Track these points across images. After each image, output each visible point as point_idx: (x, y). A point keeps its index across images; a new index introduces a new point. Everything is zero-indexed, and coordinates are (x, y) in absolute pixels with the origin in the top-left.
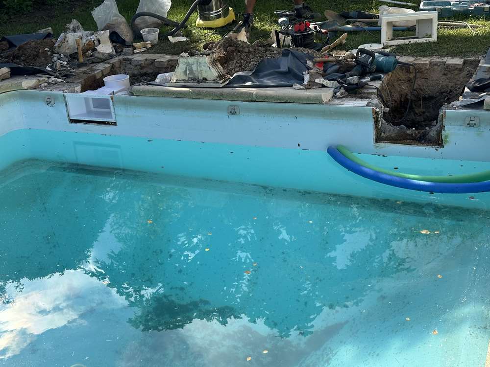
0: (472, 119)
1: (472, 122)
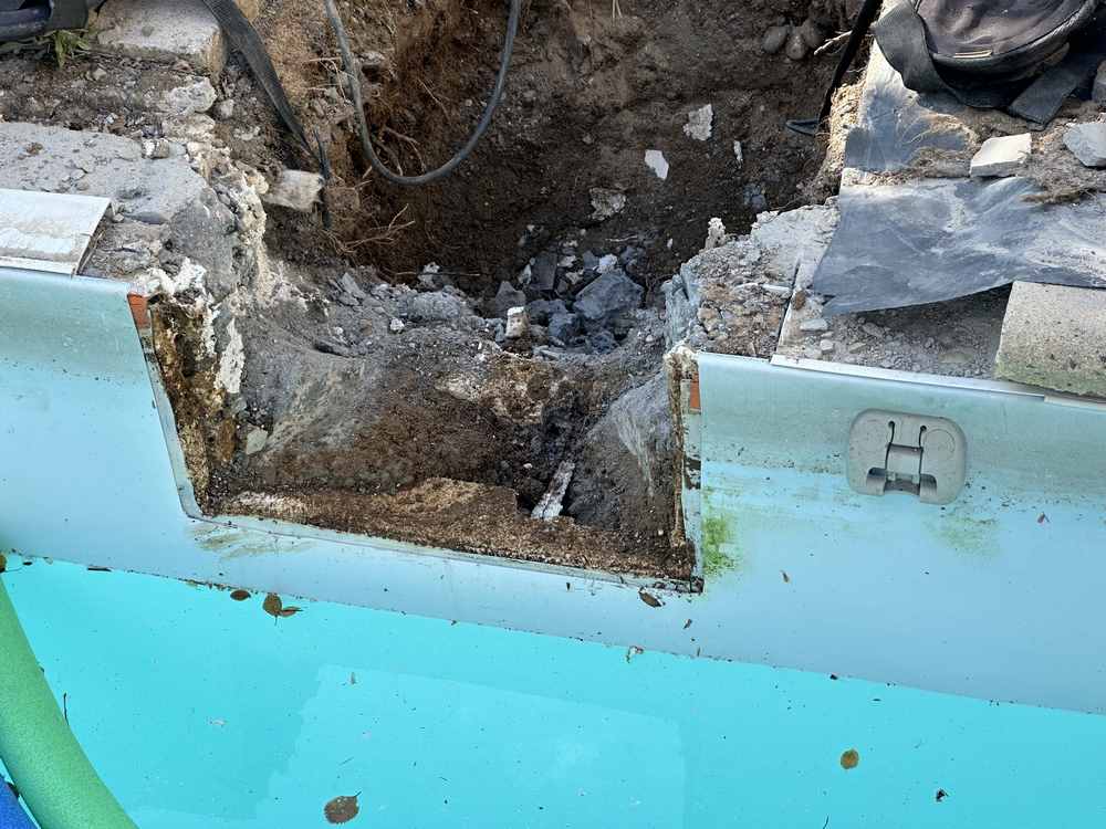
0: (907, 434)
1: (905, 465)
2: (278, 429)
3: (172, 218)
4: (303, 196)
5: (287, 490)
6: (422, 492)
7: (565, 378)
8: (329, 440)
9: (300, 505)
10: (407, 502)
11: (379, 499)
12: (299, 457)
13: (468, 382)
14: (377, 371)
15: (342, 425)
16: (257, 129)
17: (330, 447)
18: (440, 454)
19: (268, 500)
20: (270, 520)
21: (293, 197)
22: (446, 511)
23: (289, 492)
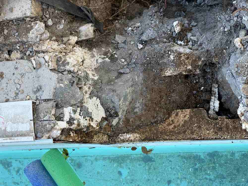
2: (120, 114)
3: (53, 97)
4: (89, 34)
5: (132, 131)
6: (173, 119)
7: (202, 59)
8: (137, 110)
9: (138, 135)
10: (169, 124)
11: (161, 126)
12: (130, 120)
13: (171, 71)
14: (141, 75)
15: (139, 102)
16: (63, 21)
17: (138, 113)
18: (173, 101)
19: (128, 136)
20: (132, 143)
21: (86, 36)
22: (183, 126)
23: (133, 131)
